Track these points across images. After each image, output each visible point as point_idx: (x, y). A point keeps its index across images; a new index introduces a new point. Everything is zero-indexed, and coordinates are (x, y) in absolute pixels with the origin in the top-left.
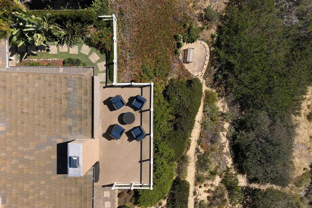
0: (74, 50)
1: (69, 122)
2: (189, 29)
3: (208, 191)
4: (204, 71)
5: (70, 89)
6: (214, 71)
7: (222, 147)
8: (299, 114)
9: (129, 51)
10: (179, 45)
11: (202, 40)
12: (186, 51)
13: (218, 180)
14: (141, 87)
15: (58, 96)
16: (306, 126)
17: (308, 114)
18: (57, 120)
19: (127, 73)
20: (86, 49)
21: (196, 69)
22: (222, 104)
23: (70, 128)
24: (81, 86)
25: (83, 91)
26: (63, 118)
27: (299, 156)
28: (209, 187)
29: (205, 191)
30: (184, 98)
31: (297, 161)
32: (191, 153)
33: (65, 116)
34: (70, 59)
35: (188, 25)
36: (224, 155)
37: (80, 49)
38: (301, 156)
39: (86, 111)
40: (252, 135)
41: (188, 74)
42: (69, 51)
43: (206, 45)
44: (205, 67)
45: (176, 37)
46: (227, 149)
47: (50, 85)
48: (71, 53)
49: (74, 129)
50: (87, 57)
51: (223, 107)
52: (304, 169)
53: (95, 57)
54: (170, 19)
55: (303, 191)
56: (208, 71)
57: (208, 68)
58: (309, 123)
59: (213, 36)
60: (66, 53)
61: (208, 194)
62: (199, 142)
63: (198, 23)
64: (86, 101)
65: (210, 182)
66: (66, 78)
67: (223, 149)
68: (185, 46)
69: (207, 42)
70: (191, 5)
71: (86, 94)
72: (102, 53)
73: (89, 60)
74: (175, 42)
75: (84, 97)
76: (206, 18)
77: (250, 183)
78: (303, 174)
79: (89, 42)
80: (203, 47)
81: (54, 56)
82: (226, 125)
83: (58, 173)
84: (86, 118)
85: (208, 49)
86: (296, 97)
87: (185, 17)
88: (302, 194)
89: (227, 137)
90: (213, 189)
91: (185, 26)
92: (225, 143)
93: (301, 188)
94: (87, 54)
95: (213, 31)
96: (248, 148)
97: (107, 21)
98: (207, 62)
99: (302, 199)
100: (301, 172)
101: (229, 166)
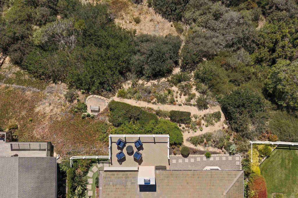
0: (90, 181)
1: (129, 184)
2: (78, 109)
3: (181, 95)
4: (105, 99)
5: (111, 183)
6: (105, 93)
7: (154, 85)
8: (135, 32)
9: (91, 148)
10: (89, 116)
11: (85, 100)
12: (92, 111)
13: (175, 88)
14: (112, 143)
15: (115, 190)
16: (143, 24)
17: (135, 23)
18: (128, 190)
19: (103, 150)
20: (90, 174)
21: (103, 104)
22: (127, 85)
23: (132, 183)
24: (110, 177)
25: (113, 177)
26: (126, 187)
27: (163, 30)
28: (178, 94)
29: (180, 97)
30: (120, 113)
32: (155, 107)
33: (125, 186)
34: (96, 184)
35: (76, 110)
36: (160, 83)
37: (90, 178)
38: (163, 29)
39: (123, 175)
40: (146, 67)
41: (106, 110)
42: (91, 184)
43: (89, 97)
44: (102, 98)
45: (83, 118)
46: (155, 82)
47: (108, 194)
48: (92, 183)
49: (133, 181)
50: (94, 174)
51: (129, 84)
52: (172, 26)
53: (94, 168)
54: (72, 122)
55: (186, 26)
56: (105, 96)
57: (103, 96)
58: (142, 22)
59: (83, 93)
60: (92, 186)
61: (183, 95)
62: (149, 102)
63: (74, 102)
64: (118, 175)
65: (175, 94)
66: (105, 186)
67: (155, 84)
68: (89, 111)
69: (87, 97)
70: (63, 108)
71: (114, 175)
72: (92, 166)
73: (96, 172)
74: (87, 118)
75: (116, 176)
76: (71, 98)
78: (175, 27)
79: (86, 172)
80: (90, 100)
81: (94, 193)
82: (140, 82)
84: (127, 174)
85: (91, 96)
87: (71, 112)
88: (188, 27)
89: (148, 81)
90: (179, 92)
91: (76, 112)
92: (151, 83)
93: (184, 28)
94: (92, 173)
95: (79, 93)
96: (153, 70)
97: (73, 162)
98: (100, 97)
99: (191, 28)
100: (174, 28)
101: (166, 80)
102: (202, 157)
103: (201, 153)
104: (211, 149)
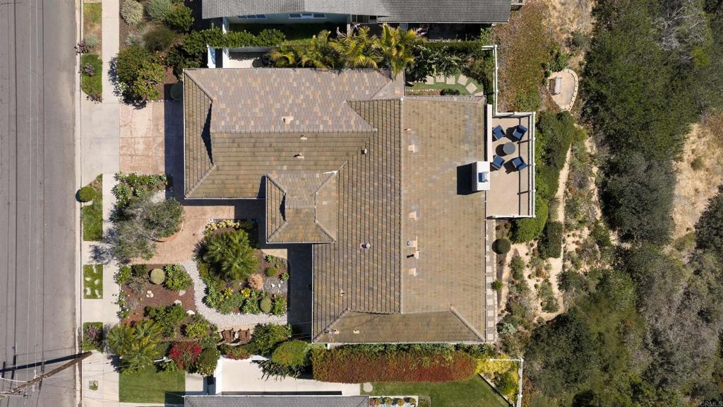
0: (451, 81)
1: (466, 147)
2: (557, 56)
3: (577, 243)
4: (572, 104)
5: (467, 117)
6: (583, 104)
7: (590, 195)
8: (681, 159)
9: (505, 82)
10: (547, 75)
11: (570, 68)
12: (553, 81)
13: (586, 232)
14: (520, 118)
15: (458, 122)
16: (689, 176)
17: (692, 160)
18: (458, 145)
19: (504, 103)
20: (463, 79)
21: (564, 102)
22: (590, 144)
23: (467, 152)
24: (476, 114)
25: (477, 119)
26: (461, 143)
27: (681, 212)
28: (577, 239)
29: (573, 242)
30: (557, 132)
31: (678, 218)
32: (560, 193)
33: (463, 141)
34: (450, 90)
35: (556, 51)
36: (593, 205)
37: (457, 79)
38: (683, 213)
39: (479, 137)
40: (625, 179)
41: (556, 107)
42: (446, 81)
43: (575, 74)
44: (574, 99)
45: (543, 66)
46: (595, 198)
48: (448, 83)
49: (470, 154)
50: (464, 87)
51: (592, 147)
52: (688, 229)
53: (473, 87)
54: (540, 45)
55: (686, 257)
56: (577, 104)
57: (576, 100)
58: (693, 173)
59: (581, 64)
60: (442, 83)
61: (577, 247)
62: (567, 184)
63: (566, 49)
64: (479, 128)
65: (578, 233)
66: (463, 106)
67: (591, 197)
68: (553, 75)
69: (575, 70)
70: (558, 28)
71: (480, 122)
72: (479, 83)
73: (466, 90)
74: (543, 71)
75: (478, 124)
76: (574, 43)
77: (622, 242)
78: (687, 235)
79: (467, 73)
80: (571, 76)
81: (431, 86)
82: (595, 170)
83: (458, 193)
84: (480, 144)
85: (577, 79)
86: (676, 137)
87: (554, 44)
88: (686, 261)
89: (596, 184)
90: (581, 241)
91: (552, 53)
92: (594, 190)
93: (683, 253)
94: (464, 84)
95: (581, 58)
96: (621, 193)
97: (485, 51)
98: (575, 94)
99: (684, 266)
100: (684, 233)
101: (598, 219)
102: (493, 276)
103: (499, 274)
104: (505, 291)
